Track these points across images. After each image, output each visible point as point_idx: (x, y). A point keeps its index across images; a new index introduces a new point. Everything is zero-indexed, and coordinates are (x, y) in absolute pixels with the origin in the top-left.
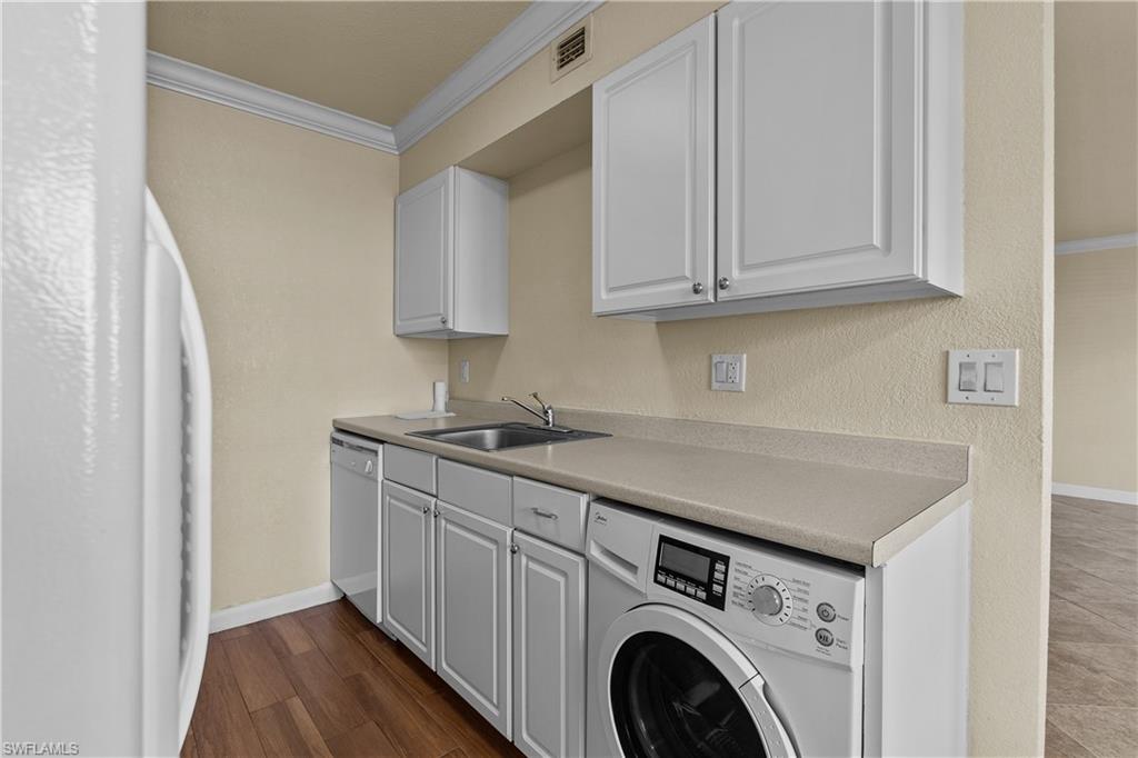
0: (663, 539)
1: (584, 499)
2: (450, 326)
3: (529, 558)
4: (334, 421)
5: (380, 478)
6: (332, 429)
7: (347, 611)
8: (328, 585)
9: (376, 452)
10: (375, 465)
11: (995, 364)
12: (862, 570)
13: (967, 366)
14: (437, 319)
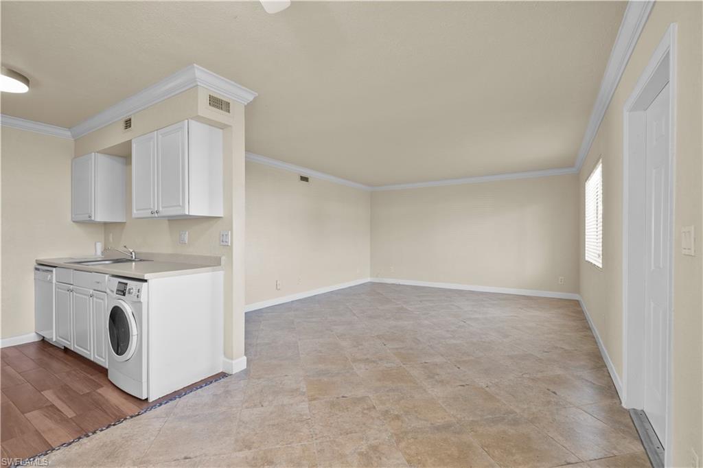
0: (119, 282)
1: (107, 276)
2: (93, 218)
3: (96, 297)
4: (36, 260)
5: (54, 281)
6: (35, 264)
7: (44, 344)
8: (34, 334)
9: (52, 271)
10: (52, 276)
11: (226, 235)
12: (146, 281)
13: (223, 235)
14: (87, 215)
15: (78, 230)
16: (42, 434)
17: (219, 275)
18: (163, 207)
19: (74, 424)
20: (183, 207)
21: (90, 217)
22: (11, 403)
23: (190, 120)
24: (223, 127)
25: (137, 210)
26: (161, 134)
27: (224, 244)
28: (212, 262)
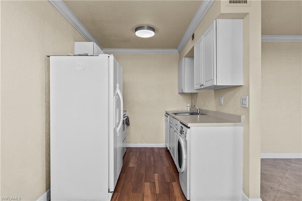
0: (181, 127)
1: (179, 122)
4: (166, 111)
5: (168, 121)
6: (165, 113)
7: (167, 150)
8: (165, 144)
9: (168, 117)
10: (168, 119)
11: (245, 99)
12: (189, 128)
13: (243, 99)
14: (181, 90)
15: (180, 97)
16: (144, 196)
17: (240, 129)
18: (205, 82)
19: (156, 198)
20: (213, 80)
21: (182, 90)
22: (144, 174)
23: (217, 19)
24: (242, 16)
25: (196, 85)
26: (204, 36)
27: (244, 106)
28: (235, 119)
